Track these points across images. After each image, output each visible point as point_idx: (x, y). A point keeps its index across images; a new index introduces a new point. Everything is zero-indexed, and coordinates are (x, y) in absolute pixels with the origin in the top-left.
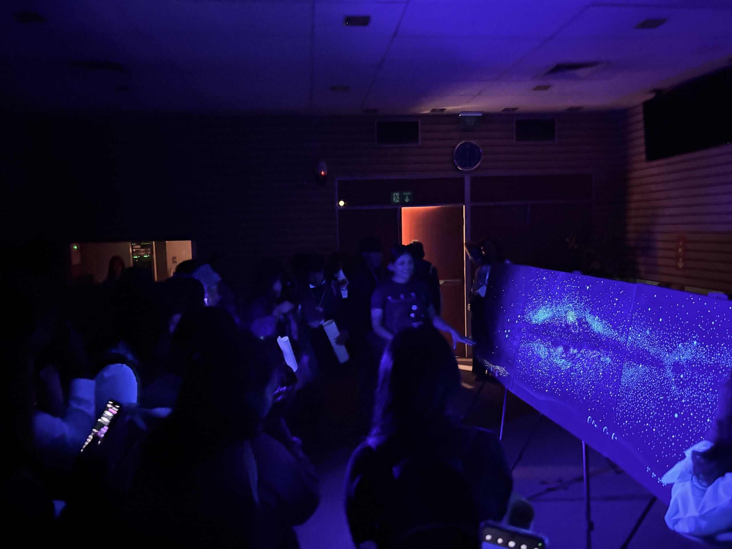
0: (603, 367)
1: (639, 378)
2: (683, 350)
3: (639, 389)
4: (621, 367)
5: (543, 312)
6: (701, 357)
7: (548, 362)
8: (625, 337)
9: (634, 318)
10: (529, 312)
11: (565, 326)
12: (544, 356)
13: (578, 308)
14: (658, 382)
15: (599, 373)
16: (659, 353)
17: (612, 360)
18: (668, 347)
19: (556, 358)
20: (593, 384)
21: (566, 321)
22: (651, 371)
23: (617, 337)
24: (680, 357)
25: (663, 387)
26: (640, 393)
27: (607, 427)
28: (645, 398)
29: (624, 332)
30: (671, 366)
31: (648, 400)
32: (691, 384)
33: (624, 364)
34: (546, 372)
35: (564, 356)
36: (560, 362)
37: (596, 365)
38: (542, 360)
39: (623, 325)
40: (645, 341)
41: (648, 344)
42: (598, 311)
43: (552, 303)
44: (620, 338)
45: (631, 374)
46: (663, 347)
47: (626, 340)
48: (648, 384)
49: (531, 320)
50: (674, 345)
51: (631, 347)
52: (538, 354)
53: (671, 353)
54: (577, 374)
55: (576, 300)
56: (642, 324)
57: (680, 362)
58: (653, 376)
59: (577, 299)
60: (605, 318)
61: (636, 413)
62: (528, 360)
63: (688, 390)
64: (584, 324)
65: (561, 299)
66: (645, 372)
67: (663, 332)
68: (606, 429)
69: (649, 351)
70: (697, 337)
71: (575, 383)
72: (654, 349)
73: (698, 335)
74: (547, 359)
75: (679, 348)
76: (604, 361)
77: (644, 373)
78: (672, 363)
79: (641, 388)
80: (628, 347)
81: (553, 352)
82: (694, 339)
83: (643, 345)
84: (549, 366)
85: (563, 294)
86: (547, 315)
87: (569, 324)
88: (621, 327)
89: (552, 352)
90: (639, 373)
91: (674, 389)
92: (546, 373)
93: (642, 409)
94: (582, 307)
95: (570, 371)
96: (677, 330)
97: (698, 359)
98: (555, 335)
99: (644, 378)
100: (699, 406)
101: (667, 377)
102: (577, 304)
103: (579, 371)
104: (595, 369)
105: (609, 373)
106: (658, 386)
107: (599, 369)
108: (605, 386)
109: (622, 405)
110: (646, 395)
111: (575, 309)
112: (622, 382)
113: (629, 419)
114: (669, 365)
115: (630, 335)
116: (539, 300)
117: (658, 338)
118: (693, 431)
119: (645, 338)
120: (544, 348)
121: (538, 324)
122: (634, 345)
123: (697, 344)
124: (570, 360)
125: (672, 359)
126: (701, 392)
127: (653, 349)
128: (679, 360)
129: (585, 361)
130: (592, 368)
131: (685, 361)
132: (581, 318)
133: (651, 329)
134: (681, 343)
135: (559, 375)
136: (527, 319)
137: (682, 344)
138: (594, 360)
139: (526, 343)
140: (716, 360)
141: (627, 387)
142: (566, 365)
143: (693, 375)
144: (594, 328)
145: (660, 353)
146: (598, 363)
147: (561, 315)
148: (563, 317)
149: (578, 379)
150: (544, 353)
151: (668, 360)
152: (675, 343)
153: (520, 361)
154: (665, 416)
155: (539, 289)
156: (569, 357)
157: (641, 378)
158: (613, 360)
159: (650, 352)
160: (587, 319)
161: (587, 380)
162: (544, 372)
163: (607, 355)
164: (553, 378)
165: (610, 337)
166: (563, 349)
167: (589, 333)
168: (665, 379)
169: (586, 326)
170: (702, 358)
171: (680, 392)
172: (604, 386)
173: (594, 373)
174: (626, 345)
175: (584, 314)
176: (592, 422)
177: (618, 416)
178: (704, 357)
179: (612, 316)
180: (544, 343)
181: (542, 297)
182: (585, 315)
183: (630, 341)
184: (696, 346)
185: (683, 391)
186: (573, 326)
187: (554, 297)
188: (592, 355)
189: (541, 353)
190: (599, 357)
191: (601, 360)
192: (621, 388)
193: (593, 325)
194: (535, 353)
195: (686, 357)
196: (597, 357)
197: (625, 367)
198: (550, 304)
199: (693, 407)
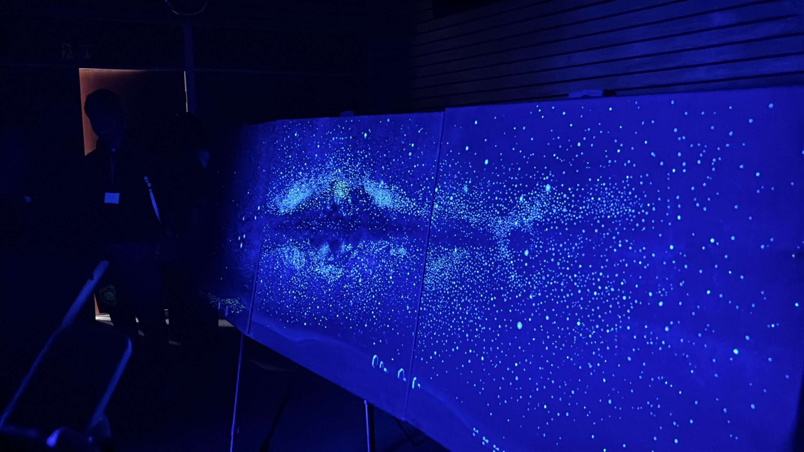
0: (394, 266)
1: (453, 272)
2: (527, 207)
3: (454, 290)
4: (424, 260)
5: (296, 192)
6: (561, 210)
7: (306, 275)
8: (428, 206)
9: (442, 170)
10: (274, 196)
11: (331, 208)
12: (299, 266)
13: (351, 174)
14: (486, 272)
15: (388, 277)
16: (486, 221)
17: (408, 251)
18: (501, 207)
19: (319, 265)
20: (379, 298)
21: (332, 199)
22: (473, 256)
23: (416, 210)
24: (522, 219)
25: (495, 279)
26: (457, 298)
27: (403, 369)
28: (464, 305)
29: (427, 199)
30: (506, 238)
31: (469, 308)
32: (543, 263)
33: (428, 253)
34: (303, 292)
35: (331, 259)
36: (325, 270)
37: (384, 264)
38: (297, 272)
39: (425, 187)
40: (461, 206)
41: (467, 209)
42: (382, 172)
43: (309, 174)
44: (420, 210)
45: (440, 268)
46: (492, 209)
47: (430, 212)
48: (468, 279)
49: (277, 210)
50: (511, 200)
51: (440, 220)
52: (290, 265)
53: (505, 217)
54: (353, 286)
55: (348, 161)
56: (456, 177)
57: (523, 229)
58: (476, 264)
59: (349, 159)
60: (395, 182)
61: (450, 334)
62: (274, 278)
63: (538, 276)
64: (362, 199)
65: (323, 163)
66: (463, 260)
67: (491, 183)
68: (402, 373)
69: (468, 221)
70: (550, 177)
71: (351, 301)
72: (477, 216)
73: (552, 173)
74: (304, 270)
75: (520, 204)
76: (395, 255)
77: (461, 261)
78: (508, 233)
79: (457, 289)
80: (434, 222)
81: (314, 255)
82: (546, 183)
83: (459, 213)
84: (308, 282)
85: (326, 155)
86: (302, 195)
87: (338, 204)
88: (420, 191)
89: (312, 257)
90: (453, 264)
91: (513, 279)
92: (303, 294)
93: (461, 325)
94: (358, 171)
95: (341, 282)
96: (513, 174)
97: (556, 215)
98: (315, 226)
99: (462, 270)
100: (559, 300)
101: (500, 260)
102: (349, 166)
103: (356, 280)
104: (381, 271)
105: (405, 273)
106: (486, 279)
107: (388, 271)
108: (399, 297)
109: (427, 324)
110: (466, 299)
111: (346, 177)
112: (426, 285)
113: (439, 348)
114: (504, 238)
115: (436, 202)
116: (289, 172)
117: (484, 195)
118: (552, 349)
119: (461, 200)
120: (299, 253)
121: (289, 213)
122: (444, 217)
123: (551, 189)
124: (341, 265)
125: (509, 226)
126: (563, 274)
127: (475, 217)
128: (520, 226)
129: (365, 262)
130: (376, 271)
131: (532, 224)
132: (355, 190)
133: (470, 182)
134: (522, 195)
135: (325, 292)
136: (270, 209)
137: (525, 195)
138: (379, 257)
139: (270, 249)
140: (588, 211)
141: (435, 292)
142: (334, 275)
143: (546, 246)
144: (378, 202)
145: (488, 219)
146: (387, 260)
147: (324, 192)
148: (327, 194)
149: (355, 295)
150: (300, 261)
151: (502, 230)
152: (513, 197)
153: (261, 281)
154: (500, 331)
155: (288, 155)
156: (340, 259)
157: (457, 271)
158: (411, 250)
159: (470, 222)
160: (366, 189)
161: (370, 292)
162: (300, 293)
163: (400, 244)
164: (316, 300)
165: (404, 212)
166: (330, 247)
167: (370, 212)
168: (496, 264)
169: (364, 201)
170: (561, 212)
171: (524, 283)
172: (397, 297)
173: (381, 278)
174: (431, 220)
175: (361, 182)
176: (379, 363)
177: (422, 344)
178: (565, 210)
179: (406, 176)
180: (298, 243)
181: (294, 167)
182: (363, 182)
183: (437, 211)
184: (550, 194)
185: (530, 279)
186: (344, 205)
187: (312, 163)
188: (376, 249)
189: (294, 262)
190: (388, 249)
191: (392, 254)
192: (425, 295)
193: (377, 197)
194: (285, 263)
195: (533, 216)
196: (384, 251)
197: (430, 258)
198: (307, 176)
199: (549, 305)
